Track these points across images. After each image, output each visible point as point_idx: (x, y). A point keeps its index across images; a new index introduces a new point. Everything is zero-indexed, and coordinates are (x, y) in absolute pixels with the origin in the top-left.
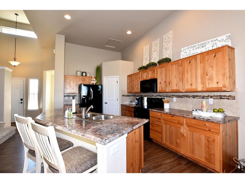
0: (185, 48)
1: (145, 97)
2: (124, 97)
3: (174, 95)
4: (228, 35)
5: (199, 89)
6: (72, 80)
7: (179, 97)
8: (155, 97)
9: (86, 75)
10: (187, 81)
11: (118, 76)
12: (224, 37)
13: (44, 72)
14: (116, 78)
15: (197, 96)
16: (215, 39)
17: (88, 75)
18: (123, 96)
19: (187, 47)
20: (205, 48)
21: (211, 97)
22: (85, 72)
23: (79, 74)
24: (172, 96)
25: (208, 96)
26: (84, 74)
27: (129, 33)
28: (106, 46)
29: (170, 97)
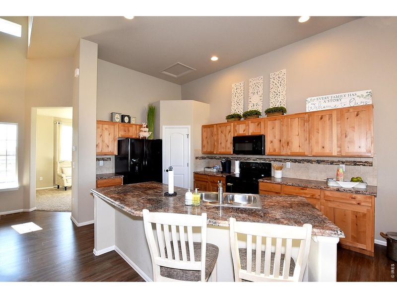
0: (313, 98)
1: (237, 160)
2: (198, 160)
3: (287, 159)
4: (369, 91)
5: (335, 154)
6: (106, 129)
7: (295, 161)
8: (253, 160)
9: (129, 122)
10: (317, 143)
11: (189, 127)
12: (364, 93)
13: (33, 109)
14: (186, 130)
15: (324, 161)
16: (354, 93)
17: (133, 121)
18: (197, 158)
19: (315, 98)
20: (340, 102)
21: (343, 163)
22: (128, 116)
23: (117, 118)
24: (285, 160)
25: (339, 161)
26: (126, 119)
27: (214, 59)
28: (165, 72)
29: (281, 161)
